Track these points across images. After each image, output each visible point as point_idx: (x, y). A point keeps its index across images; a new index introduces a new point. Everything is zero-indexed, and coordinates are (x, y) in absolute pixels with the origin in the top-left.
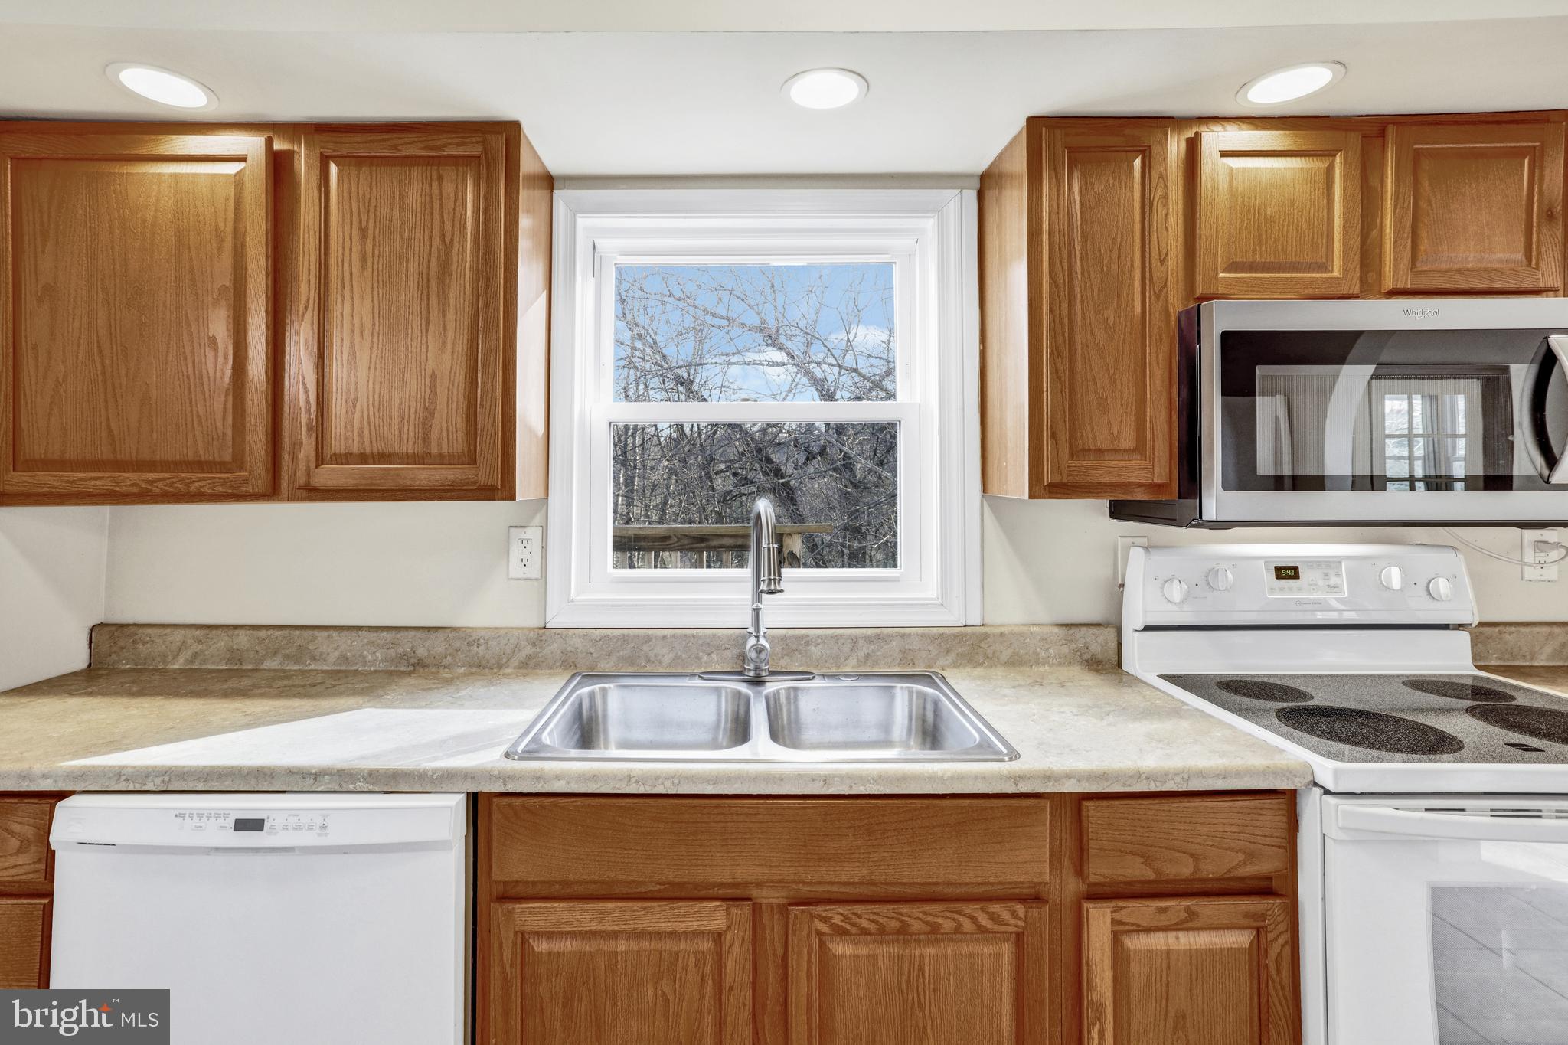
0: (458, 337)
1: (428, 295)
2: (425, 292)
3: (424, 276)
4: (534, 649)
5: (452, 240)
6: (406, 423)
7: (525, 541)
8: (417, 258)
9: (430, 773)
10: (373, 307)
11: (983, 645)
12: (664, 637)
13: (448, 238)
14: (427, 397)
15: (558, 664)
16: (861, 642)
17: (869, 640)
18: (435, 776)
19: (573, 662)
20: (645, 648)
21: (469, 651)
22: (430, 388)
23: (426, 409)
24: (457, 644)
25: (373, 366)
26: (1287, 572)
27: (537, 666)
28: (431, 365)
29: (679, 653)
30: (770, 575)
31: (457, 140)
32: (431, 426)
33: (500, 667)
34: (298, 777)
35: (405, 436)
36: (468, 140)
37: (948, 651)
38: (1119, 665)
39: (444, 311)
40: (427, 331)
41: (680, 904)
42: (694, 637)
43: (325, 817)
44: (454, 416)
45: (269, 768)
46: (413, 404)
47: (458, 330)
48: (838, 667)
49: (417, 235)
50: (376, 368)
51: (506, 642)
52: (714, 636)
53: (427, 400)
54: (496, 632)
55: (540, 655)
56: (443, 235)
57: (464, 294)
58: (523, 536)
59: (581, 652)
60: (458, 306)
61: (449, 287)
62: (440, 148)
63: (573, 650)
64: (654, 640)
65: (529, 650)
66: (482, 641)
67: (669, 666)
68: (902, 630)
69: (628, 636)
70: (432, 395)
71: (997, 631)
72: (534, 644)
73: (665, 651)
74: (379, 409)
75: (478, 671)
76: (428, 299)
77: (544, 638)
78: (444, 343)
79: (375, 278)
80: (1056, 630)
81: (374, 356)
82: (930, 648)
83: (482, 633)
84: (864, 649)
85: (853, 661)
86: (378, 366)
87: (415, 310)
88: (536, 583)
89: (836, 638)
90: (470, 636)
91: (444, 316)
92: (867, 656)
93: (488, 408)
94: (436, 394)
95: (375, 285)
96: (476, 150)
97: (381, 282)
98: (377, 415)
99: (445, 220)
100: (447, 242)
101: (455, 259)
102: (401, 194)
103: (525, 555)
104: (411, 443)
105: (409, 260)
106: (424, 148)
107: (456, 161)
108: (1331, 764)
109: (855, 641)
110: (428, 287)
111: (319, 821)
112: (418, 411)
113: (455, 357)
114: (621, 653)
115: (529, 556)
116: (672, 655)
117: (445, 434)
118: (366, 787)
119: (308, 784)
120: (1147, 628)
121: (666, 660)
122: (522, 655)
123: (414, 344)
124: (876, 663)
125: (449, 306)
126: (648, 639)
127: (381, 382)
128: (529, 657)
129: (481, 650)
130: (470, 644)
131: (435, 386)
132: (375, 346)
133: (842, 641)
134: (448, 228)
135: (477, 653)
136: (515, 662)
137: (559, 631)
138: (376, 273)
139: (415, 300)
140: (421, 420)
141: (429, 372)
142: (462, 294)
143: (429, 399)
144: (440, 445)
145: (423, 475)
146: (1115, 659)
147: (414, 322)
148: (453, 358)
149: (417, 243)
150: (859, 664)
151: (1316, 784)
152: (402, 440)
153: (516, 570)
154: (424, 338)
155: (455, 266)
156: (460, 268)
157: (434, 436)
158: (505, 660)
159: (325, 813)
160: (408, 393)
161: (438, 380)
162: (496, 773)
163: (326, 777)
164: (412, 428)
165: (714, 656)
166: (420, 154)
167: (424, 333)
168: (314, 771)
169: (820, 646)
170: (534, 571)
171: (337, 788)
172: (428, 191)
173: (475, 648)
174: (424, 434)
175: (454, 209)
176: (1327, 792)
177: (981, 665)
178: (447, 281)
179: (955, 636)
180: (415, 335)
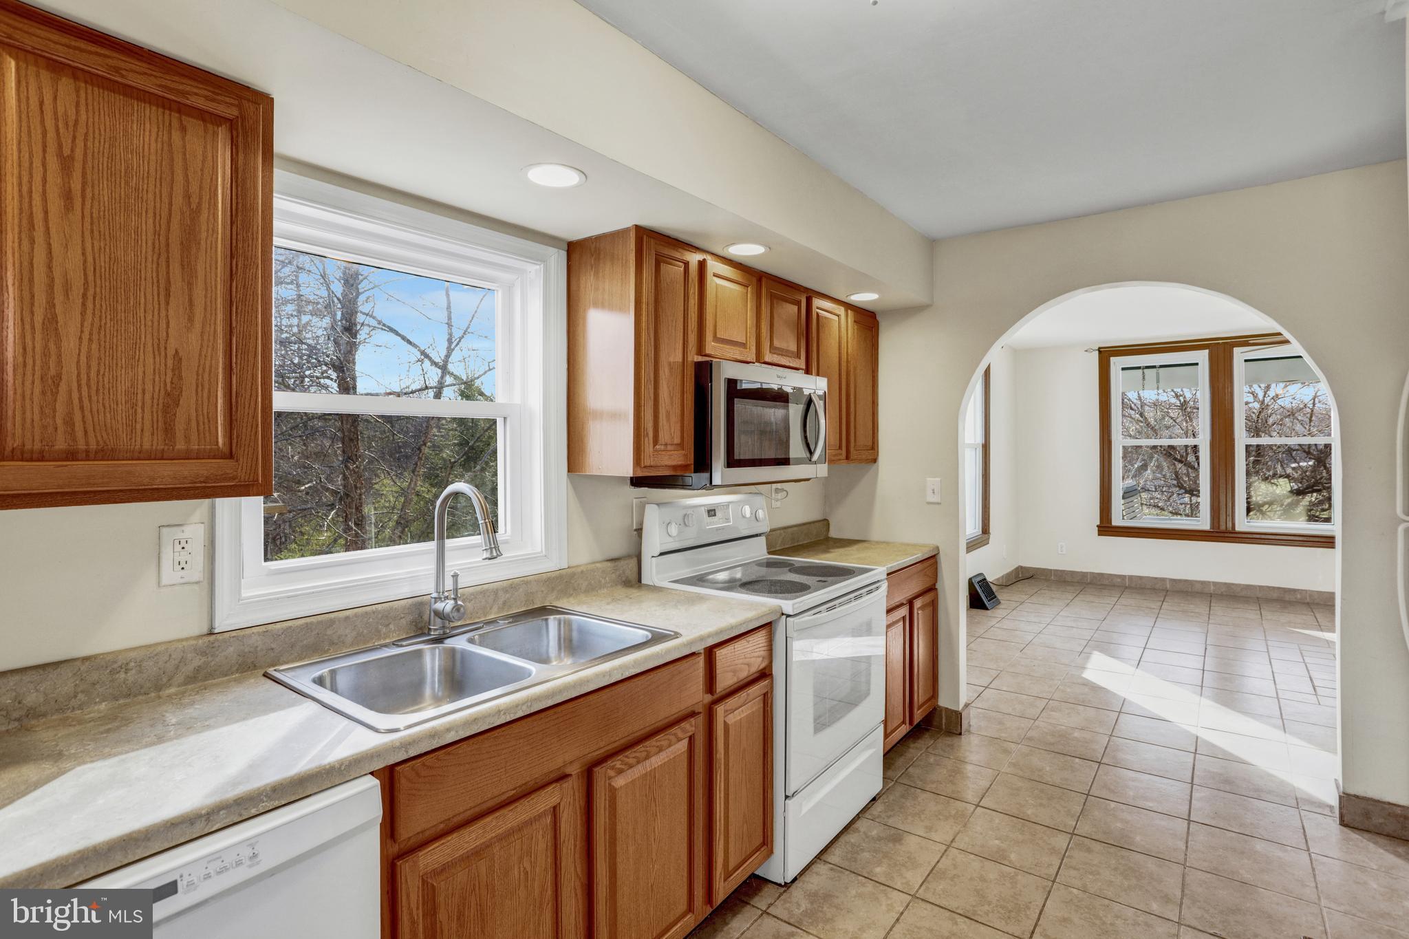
0: (208, 316)
1: (168, 262)
2: (163, 258)
3: (162, 239)
4: (204, 659)
5: (199, 204)
6: (139, 410)
7: (183, 542)
8: (151, 214)
9: (337, 766)
10: (85, 262)
11: (573, 582)
12: (347, 618)
13: (195, 200)
14: (168, 380)
15: (235, 669)
16: (500, 593)
17: (505, 590)
18: (343, 768)
19: (252, 663)
20: (329, 632)
21: (112, 681)
22: (173, 370)
23: (168, 394)
24: (95, 676)
25: (86, 336)
26: (712, 512)
27: (210, 676)
28: (172, 344)
29: (361, 630)
30: (490, 545)
31: (206, 93)
32: (175, 414)
33: (158, 688)
34: (185, 825)
35: (139, 426)
36: (219, 98)
37: (553, 589)
38: (640, 580)
39: (190, 285)
40: (167, 303)
41: (533, 797)
42: (374, 613)
43: (252, 846)
44: (205, 404)
45: (139, 832)
46: (149, 387)
47: (209, 309)
48: (486, 616)
49: (151, 187)
50: (90, 340)
51: (166, 658)
52: (391, 608)
53: (169, 385)
54: (152, 651)
55: (213, 663)
56: (187, 196)
57: (217, 268)
58: (180, 536)
59: (262, 650)
60: (208, 281)
61: (197, 258)
62: (184, 94)
63: (252, 649)
64: (337, 623)
65: (198, 662)
66: (132, 664)
67: (352, 645)
68: (525, 579)
69: (311, 623)
70: (176, 380)
71: (579, 570)
72: (204, 653)
73: (347, 631)
74: (98, 390)
75: (127, 701)
76: (168, 266)
77: (216, 644)
78: (191, 319)
79: (87, 225)
80: (609, 564)
81: (87, 324)
82: (543, 589)
83: (133, 655)
84: (503, 597)
85: (495, 609)
86: (95, 337)
87: (149, 275)
88: (196, 587)
89: (483, 593)
90: (116, 662)
91: (190, 290)
92: (504, 603)
93: (248, 397)
94: (180, 378)
95: (87, 234)
96: (232, 112)
97: (96, 233)
98: (94, 398)
99: (191, 180)
100: (194, 206)
101: (204, 227)
102: (125, 130)
103: (183, 557)
104: (147, 434)
105: (139, 215)
106: (160, 86)
107: (204, 116)
108: (790, 602)
109: (496, 592)
110: (168, 252)
111: (249, 852)
112: (156, 396)
113: (205, 338)
114: (305, 642)
115: (188, 558)
116: (354, 633)
117: (194, 424)
118: (270, 805)
119: (199, 828)
120: (662, 554)
121: (349, 640)
122: (188, 669)
123: (149, 317)
124: (510, 607)
125: (197, 277)
126: (332, 622)
127: (100, 359)
128: (198, 670)
129: (131, 676)
130: (113, 672)
131: (180, 369)
132: (89, 312)
133: (488, 594)
134: (194, 188)
135: (125, 680)
136: (180, 678)
137: (234, 634)
138: (87, 219)
139: (149, 265)
140: (161, 406)
141: (171, 352)
142: (213, 268)
143: (172, 383)
144: (187, 438)
145: (165, 472)
146: (635, 575)
147: (149, 290)
148: (202, 340)
149: (151, 196)
150: (501, 609)
151: (783, 614)
152: (133, 430)
153: (170, 574)
154: (163, 313)
155: (204, 235)
156: (210, 239)
157: (180, 427)
158: (165, 680)
159: (251, 842)
160: (141, 374)
161: (184, 363)
162: (398, 744)
163: (221, 813)
164: (148, 416)
165: (392, 626)
166: (152, 91)
167: (163, 306)
168: (203, 812)
169: (473, 602)
170: (196, 571)
171: (237, 819)
172: (166, 138)
173: (122, 675)
174: (165, 423)
175: (202, 170)
176: (788, 616)
177: (571, 595)
178: (194, 251)
179: (557, 578)
180: (150, 306)
